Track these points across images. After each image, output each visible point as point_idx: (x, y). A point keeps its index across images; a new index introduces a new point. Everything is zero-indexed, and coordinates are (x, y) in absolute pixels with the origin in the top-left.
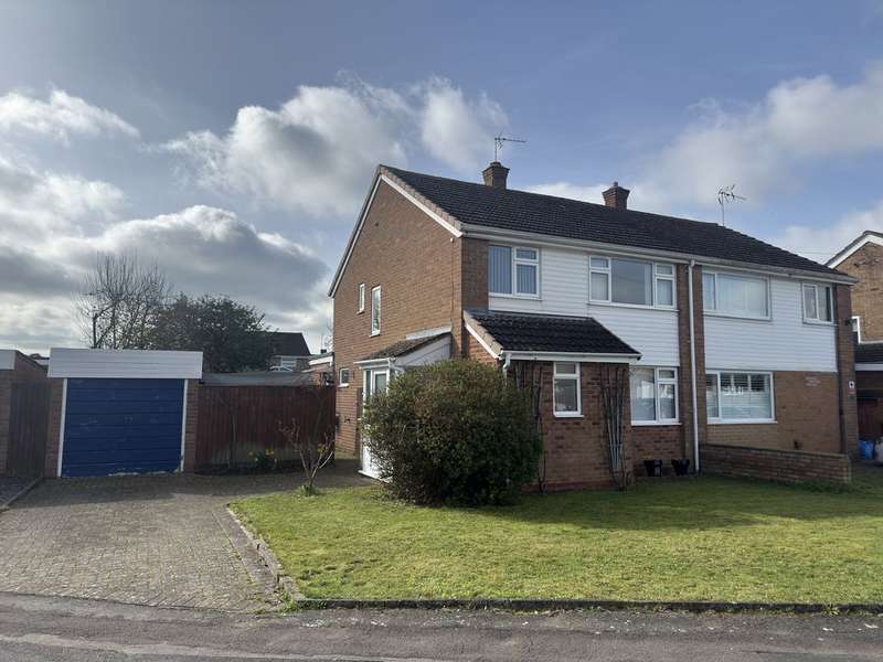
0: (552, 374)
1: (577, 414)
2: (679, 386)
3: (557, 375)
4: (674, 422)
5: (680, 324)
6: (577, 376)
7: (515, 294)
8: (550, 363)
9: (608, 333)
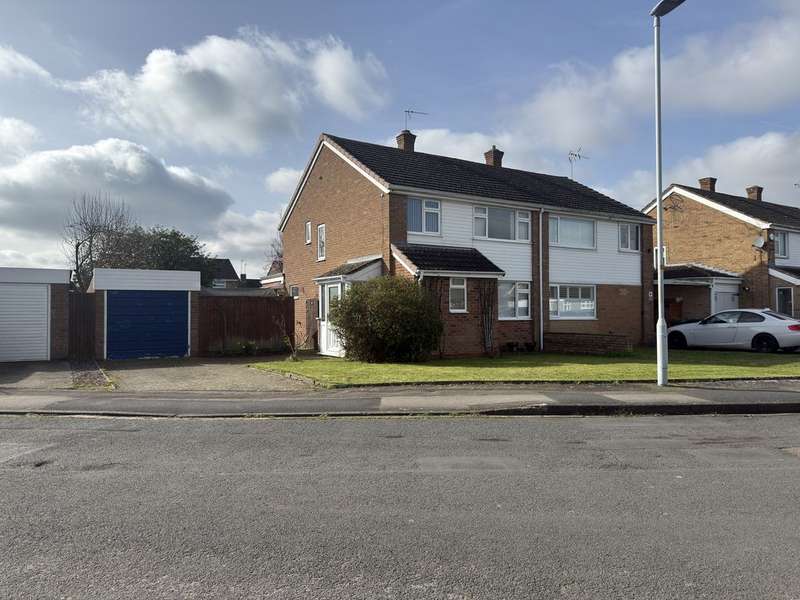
0: (448, 285)
1: (464, 311)
2: (532, 295)
3: (452, 286)
4: (527, 318)
5: (533, 253)
6: (464, 286)
7: (424, 232)
8: (448, 278)
9: (485, 258)
